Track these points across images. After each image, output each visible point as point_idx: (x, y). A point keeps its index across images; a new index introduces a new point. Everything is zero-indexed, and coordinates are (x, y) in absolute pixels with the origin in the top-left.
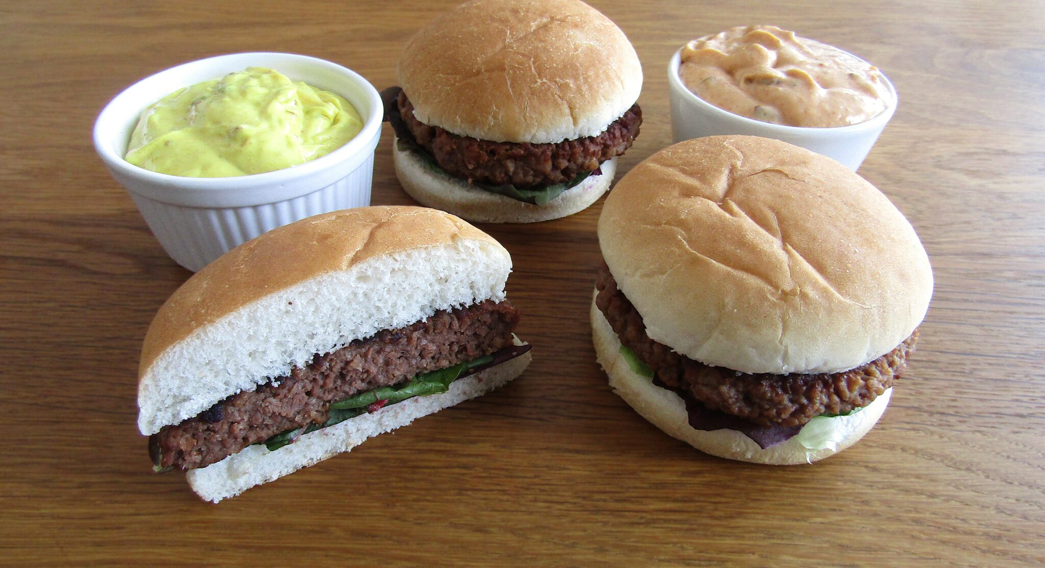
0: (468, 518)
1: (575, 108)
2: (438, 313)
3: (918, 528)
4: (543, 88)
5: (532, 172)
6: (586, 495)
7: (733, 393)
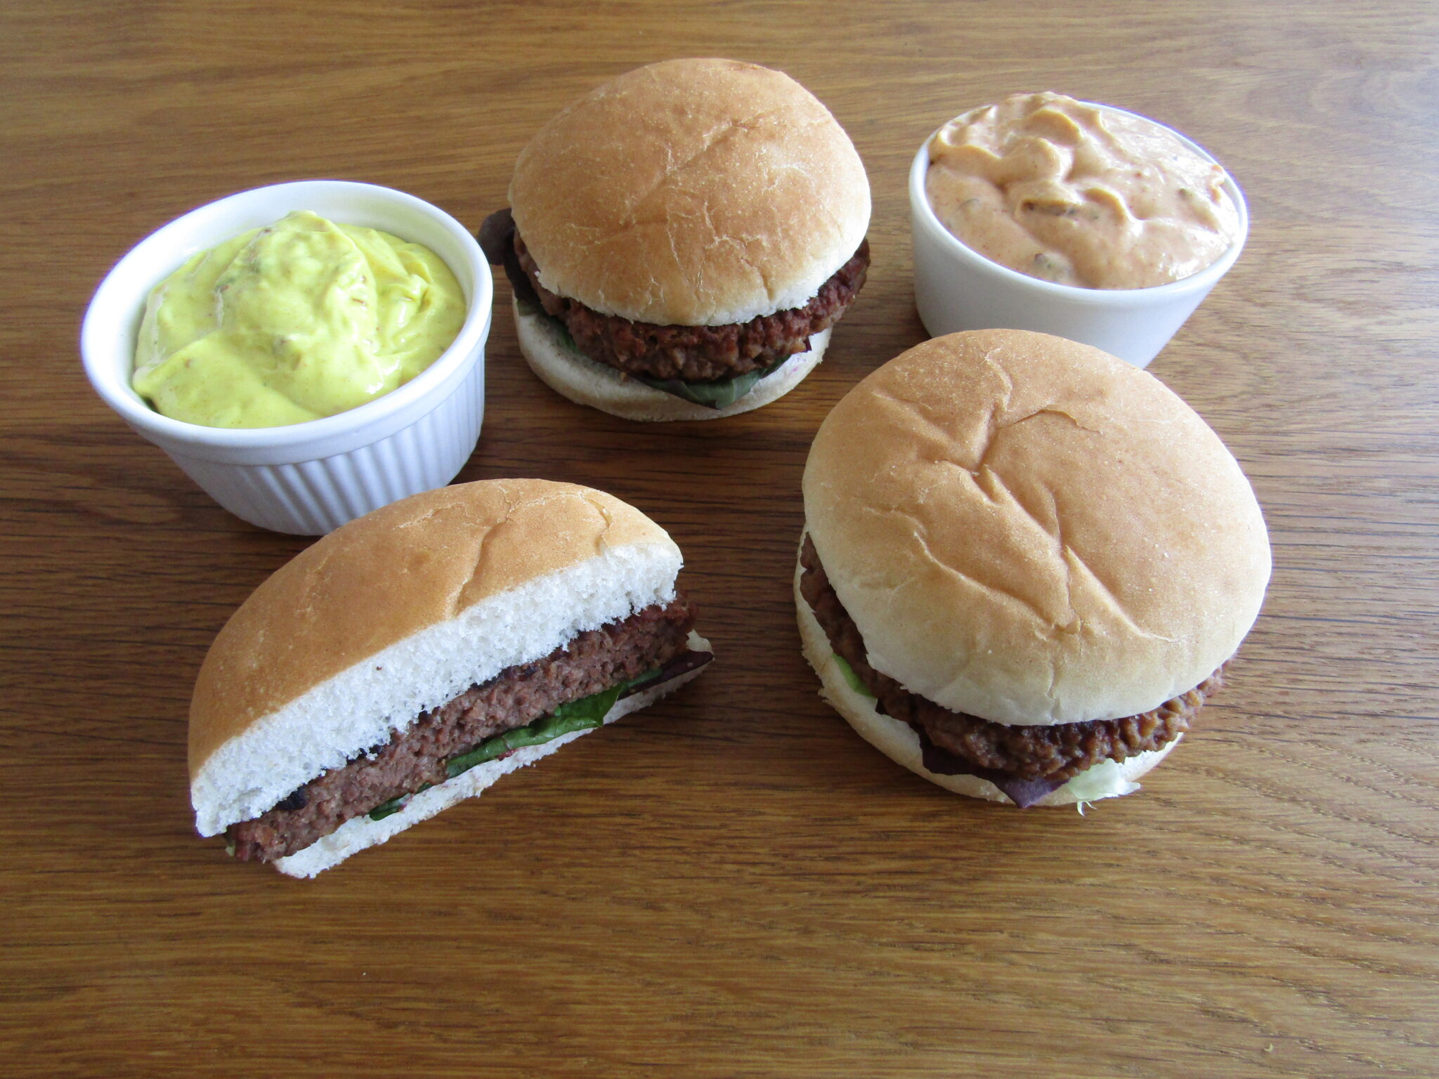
0: (636, 889)
1: (771, 276)
2: (583, 635)
3: (1216, 889)
4: (723, 250)
5: (710, 364)
6: (787, 851)
7: (982, 743)
